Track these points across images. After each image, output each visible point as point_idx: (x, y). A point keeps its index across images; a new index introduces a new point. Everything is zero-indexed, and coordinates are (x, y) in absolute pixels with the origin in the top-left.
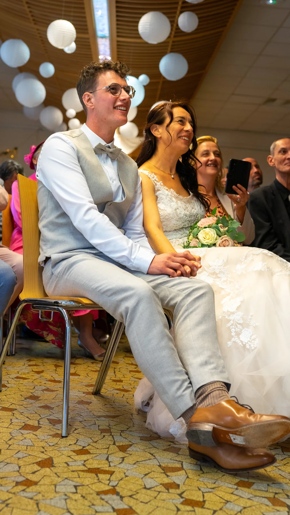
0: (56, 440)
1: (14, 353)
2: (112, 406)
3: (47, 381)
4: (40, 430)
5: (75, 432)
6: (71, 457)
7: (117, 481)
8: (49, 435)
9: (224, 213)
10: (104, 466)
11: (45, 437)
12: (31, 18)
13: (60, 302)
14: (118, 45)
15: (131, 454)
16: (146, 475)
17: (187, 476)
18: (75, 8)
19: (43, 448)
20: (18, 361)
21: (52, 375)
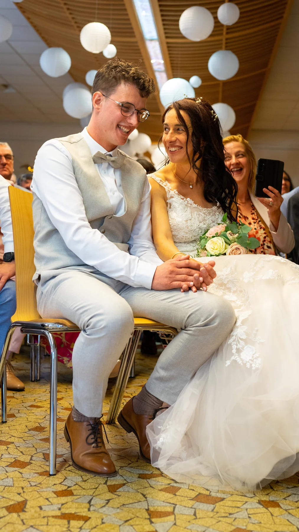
0: (41, 479)
1: (38, 379)
2: (122, 438)
3: (62, 409)
4: (29, 467)
5: (67, 469)
6: (50, 499)
7: (89, 529)
8: (36, 473)
9: (259, 220)
10: (82, 511)
11: (30, 475)
12: (75, 25)
13: (46, 325)
14: (168, 47)
15: (119, 496)
16: (126, 521)
17: (174, 522)
18: (114, 10)
19: (23, 488)
20: (40, 387)
21: (70, 403)
